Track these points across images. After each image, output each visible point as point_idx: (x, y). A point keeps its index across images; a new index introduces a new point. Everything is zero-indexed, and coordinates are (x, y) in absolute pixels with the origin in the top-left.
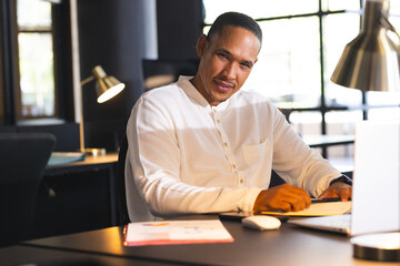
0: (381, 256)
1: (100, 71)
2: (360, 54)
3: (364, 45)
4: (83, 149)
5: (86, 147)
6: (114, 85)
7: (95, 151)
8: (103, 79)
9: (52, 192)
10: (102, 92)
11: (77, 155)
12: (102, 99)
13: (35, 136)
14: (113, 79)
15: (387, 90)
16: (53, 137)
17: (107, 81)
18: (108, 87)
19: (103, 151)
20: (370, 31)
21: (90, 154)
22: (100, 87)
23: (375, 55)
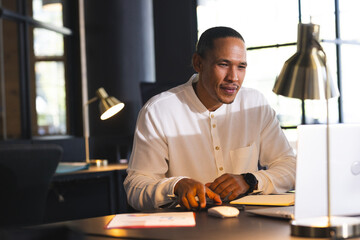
0: (312, 233)
1: (103, 93)
2: (296, 68)
3: (299, 61)
4: (88, 161)
5: (90, 158)
6: (115, 104)
7: (98, 162)
8: (106, 100)
9: (61, 198)
10: (104, 110)
11: (82, 165)
12: (105, 116)
13: (45, 147)
14: (114, 99)
15: (319, 98)
16: (60, 148)
17: (109, 101)
18: (110, 106)
19: (105, 162)
20: (303, 50)
21: (95, 165)
22: (103, 106)
23: (308, 70)
